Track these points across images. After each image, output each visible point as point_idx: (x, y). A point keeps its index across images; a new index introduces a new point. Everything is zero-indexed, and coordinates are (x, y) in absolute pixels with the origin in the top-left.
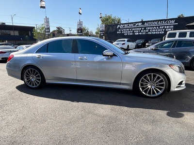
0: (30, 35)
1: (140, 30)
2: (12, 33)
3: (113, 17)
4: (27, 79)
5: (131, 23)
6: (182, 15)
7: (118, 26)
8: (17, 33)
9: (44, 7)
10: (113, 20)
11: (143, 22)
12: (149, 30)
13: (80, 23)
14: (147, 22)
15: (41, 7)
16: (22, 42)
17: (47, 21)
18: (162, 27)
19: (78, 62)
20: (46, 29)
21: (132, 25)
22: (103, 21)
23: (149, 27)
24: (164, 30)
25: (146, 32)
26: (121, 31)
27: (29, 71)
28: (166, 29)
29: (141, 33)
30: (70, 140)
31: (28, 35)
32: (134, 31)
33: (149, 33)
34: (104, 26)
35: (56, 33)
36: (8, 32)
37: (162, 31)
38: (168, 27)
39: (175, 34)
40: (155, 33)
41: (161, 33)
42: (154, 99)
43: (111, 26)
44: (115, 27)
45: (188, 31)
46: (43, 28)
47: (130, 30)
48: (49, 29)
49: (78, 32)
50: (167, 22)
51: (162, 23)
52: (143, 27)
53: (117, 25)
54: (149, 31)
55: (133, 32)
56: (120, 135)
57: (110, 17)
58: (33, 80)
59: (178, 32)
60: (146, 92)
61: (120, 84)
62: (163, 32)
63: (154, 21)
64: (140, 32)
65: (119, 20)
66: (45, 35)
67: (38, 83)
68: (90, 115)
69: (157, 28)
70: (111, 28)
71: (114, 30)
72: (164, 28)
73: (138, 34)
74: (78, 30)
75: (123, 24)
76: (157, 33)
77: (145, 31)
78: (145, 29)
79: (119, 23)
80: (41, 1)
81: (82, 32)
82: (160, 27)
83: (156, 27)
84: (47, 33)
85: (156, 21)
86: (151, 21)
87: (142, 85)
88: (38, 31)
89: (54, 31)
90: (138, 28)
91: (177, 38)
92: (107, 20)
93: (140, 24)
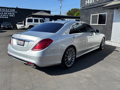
18: (6, 13)
24: (8, 15)
37: (7, 16)
38: (10, 14)
40: (0, 17)
41: (6, 17)
50: (9, 10)
51: (5, 10)
62: (7, 17)
69: (2, 13)
72: (7, 14)
76: (2, 17)
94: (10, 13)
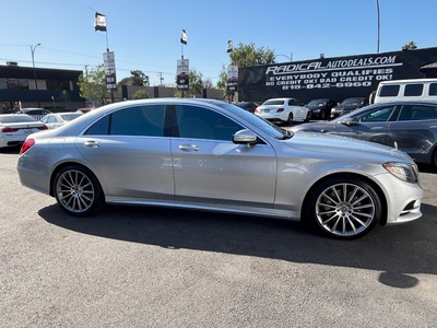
0: (72, 89)
1: (319, 79)
2: (32, 85)
4: (64, 194)
5: (296, 63)
6: (412, 43)
7: (269, 70)
8: (42, 85)
9: (103, 29)
10: (257, 56)
11: (324, 61)
12: (338, 78)
13: (184, 64)
14: (332, 60)
15: (98, 28)
16: (54, 105)
17: (110, 57)
18: (368, 72)
19: (178, 156)
20: (107, 76)
21: (299, 67)
22: (235, 58)
23: (338, 71)
24: (371, 78)
25: (331, 83)
26: (276, 81)
27: (67, 176)
28: (375, 76)
29: (319, 86)
31: (67, 88)
32: (303, 80)
33: (337, 85)
34: (236, 68)
35: (129, 84)
36: (23, 82)
37: (368, 80)
38: (379, 71)
39: (397, 87)
40: (351, 85)
41: (364, 84)
42: (350, 243)
43: (251, 68)
44: (261, 71)
45: (427, 82)
46: (100, 75)
47: (294, 79)
48: (114, 76)
49: (178, 83)
50: (378, 61)
51: (367, 62)
52: (324, 72)
53: (266, 67)
54: (338, 81)
55: (302, 84)
57: (249, 50)
58: (76, 196)
59: (403, 83)
60: (331, 225)
61: (272, 206)
62: (369, 84)
63: (348, 58)
64: (318, 82)
65: (270, 56)
66: (105, 89)
67: (88, 203)
69: (357, 73)
70: (252, 74)
71: (259, 78)
72: (370, 74)
73: (312, 86)
74: (179, 78)
75: (279, 65)
76: (355, 84)
77: (328, 80)
78: (329, 76)
79: (270, 62)
80: (97, 14)
81: (187, 83)
82: (363, 73)
83: (354, 71)
84: (109, 86)
85: (353, 58)
86: (342, 59)
87: (321, 209)
88: (91, 80)
89: (125, 80)
90: (313, 73)
91: (401, 98)
92: (244, 55)
93: (317, 65)
94: (377, 69)
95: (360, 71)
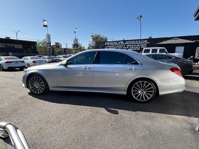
1: (123, 47)
2: (16, 46)
3: (101, 36)
5: (115, 42)
6: (151, 37)
8: (20, 47)
9: (46, 26)
10: (102, 39)
11: (124, 41)
12: (129, 47)
13: (76, 40)
14: (127, 41)
15: (44, 26)
17: (49, 37)
20: (47, 43)
21: (116, 43)
22: (93, 39)
23: (129, 45)
24: (140, 47)
26: (108, 47)
30: (86, 138)
31: (31, 48)
33: (129, 49)
34: (95, 43)
35: (54, 47)
36: (12, 45)
39: (149, 50)
41: (137, 49)
43: (100, 43)
44: (103, 44)
45: (158, 49)
46: (44, 43)
47: (114, 47)
48: (50, 43)
49: (74, 47)
50: (142, 42)
51: (139, 42)
52: (124, 45)
53: (105, 42)
56: (128, 130)
57: (99, 37)
59: (151, 49)
62: (139, 49)
63: (132, 40)
65: (106, 39)
66: (46, 48)
68: (99, 115)
71: (102, 46)
74: (74, 45)
75: (109, 42)
76: (135, 49)
78: (126, 46)
79: (106, 41)
80: (44, 21)
81: (77, 47)
83: (134, 45)
84: (48, 47)
85: (134, 40)
86: (130, 40)
88: (41, 45)
89: (53, 46)
90: (121, 45)
91: (150, 53)
92: (97, 38)
93: (122, 42)
94: (142, 44)
95: (136, 45)
